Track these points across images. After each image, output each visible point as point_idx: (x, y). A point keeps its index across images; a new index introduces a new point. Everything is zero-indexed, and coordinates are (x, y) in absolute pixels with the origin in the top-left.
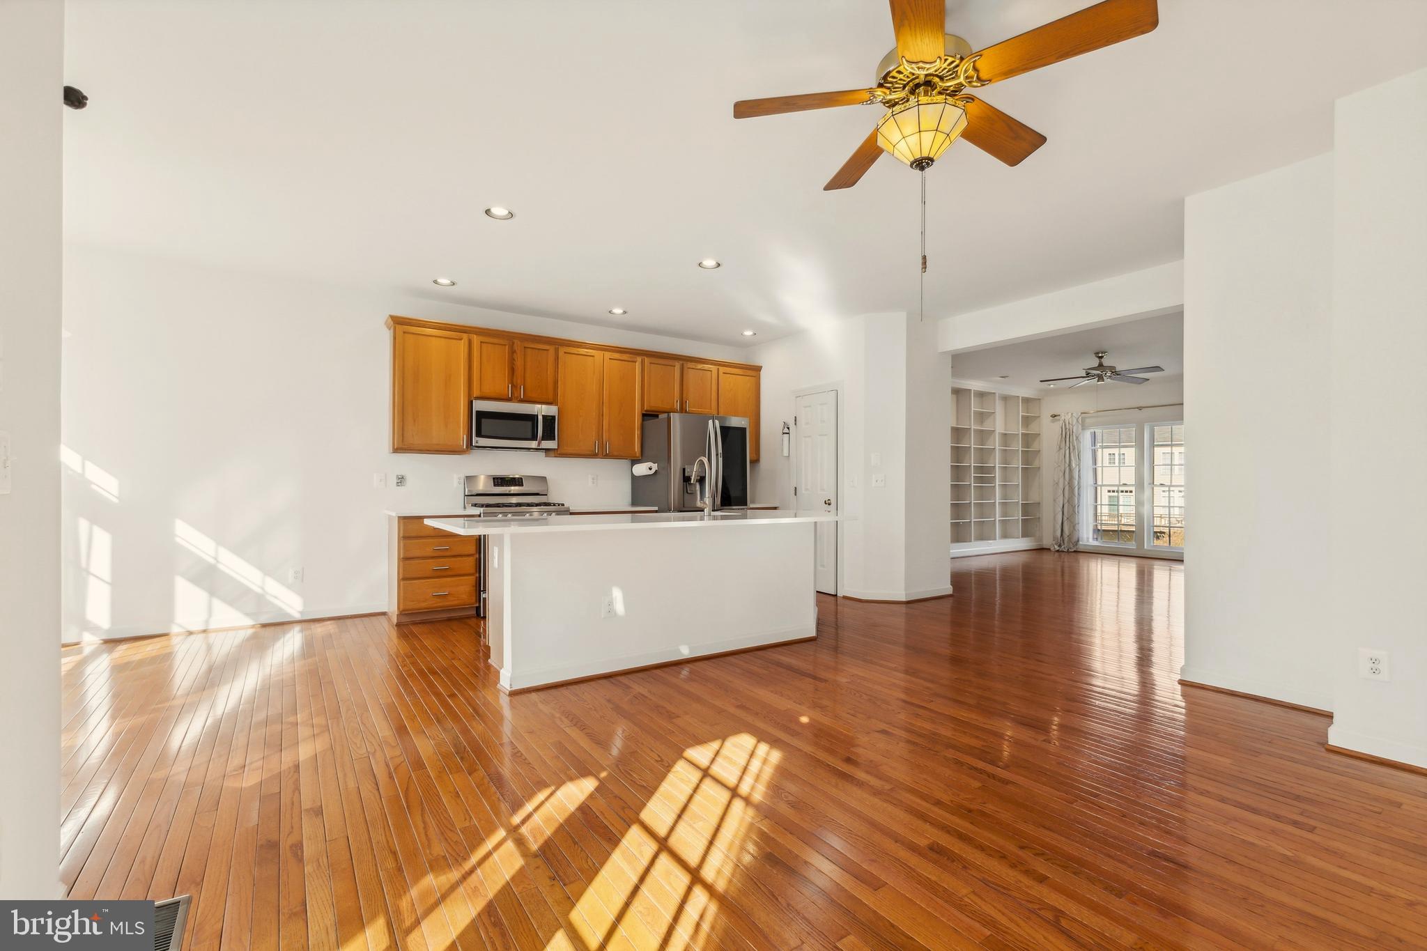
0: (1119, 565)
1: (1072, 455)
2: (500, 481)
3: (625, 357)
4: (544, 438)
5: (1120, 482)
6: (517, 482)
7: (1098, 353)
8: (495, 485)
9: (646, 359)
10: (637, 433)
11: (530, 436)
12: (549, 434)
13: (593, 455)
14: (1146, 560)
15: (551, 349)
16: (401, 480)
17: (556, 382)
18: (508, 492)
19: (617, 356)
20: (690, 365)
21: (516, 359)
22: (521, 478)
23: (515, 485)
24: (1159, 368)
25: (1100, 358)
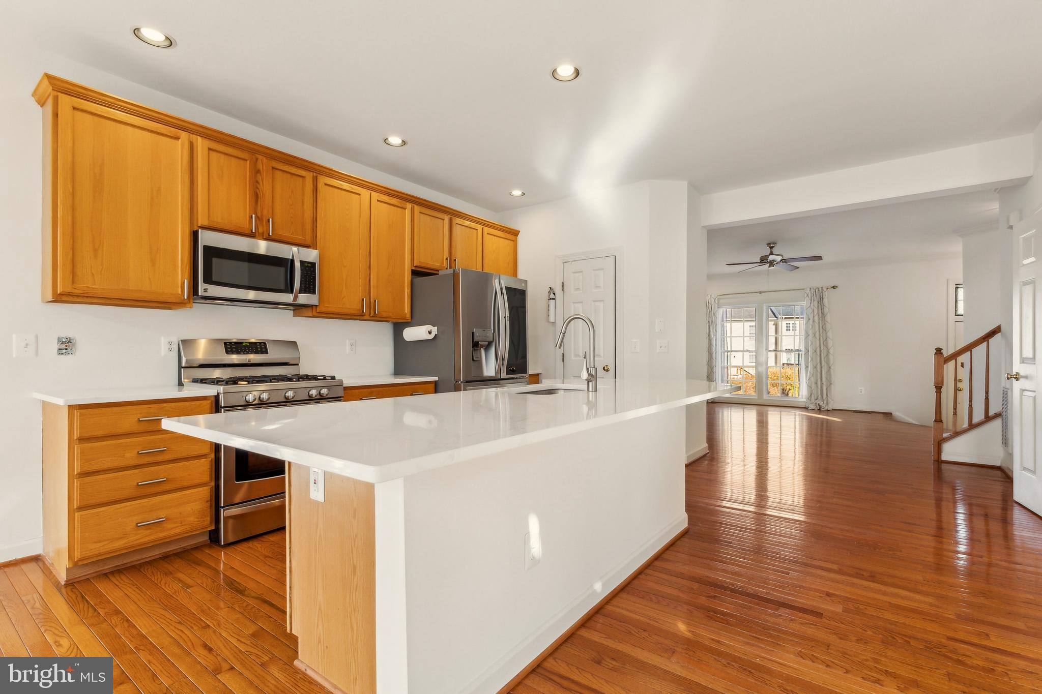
0: (744, 410)
1: (711, 327)
2: (234, 347)
3: (394, 201)
4: (302, 291)
5: (744, 348)
6: (259, 347)
7: (769, 244)
8: (227, 352)
9: (415, 206)
10: (407, 291)
11: (282, 287)
12: (309, 286)
13: (358, 316)
14: (762, 406)
15: (309, 176)
16: (66, 345)
17: (315, 220)
18: (247, 362)
19: (385, 198)
20: (458, 220)
21: (260, 182)
22: (265, 343)
23: (257, 352)
24: (819, 258)
25: (771, 248)
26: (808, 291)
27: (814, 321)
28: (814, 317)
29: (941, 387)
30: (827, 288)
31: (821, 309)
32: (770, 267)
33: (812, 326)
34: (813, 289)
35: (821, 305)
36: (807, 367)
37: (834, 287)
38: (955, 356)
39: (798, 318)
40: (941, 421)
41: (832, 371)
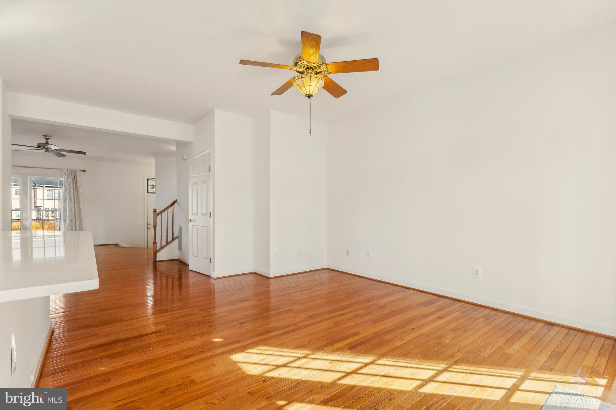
7: (47, 136)
24: (84, 153)
25: (47, 139)
26: (66, 171)
27: (70, 191)
28: (70, 188)
29: (156, 227)
30: (79, 171)
31: (75, 184)
32: (46, 151)
33: (69, 194)
34: (69, 170)
35: (75, 181)
36: (65, 221)
37: (84, 171)
38: (161, 213)
39: (57, 187)
40: (156, 243)
41: (83, 222)
